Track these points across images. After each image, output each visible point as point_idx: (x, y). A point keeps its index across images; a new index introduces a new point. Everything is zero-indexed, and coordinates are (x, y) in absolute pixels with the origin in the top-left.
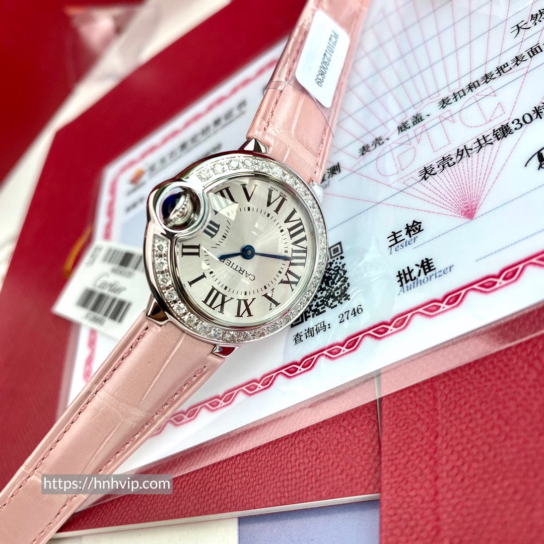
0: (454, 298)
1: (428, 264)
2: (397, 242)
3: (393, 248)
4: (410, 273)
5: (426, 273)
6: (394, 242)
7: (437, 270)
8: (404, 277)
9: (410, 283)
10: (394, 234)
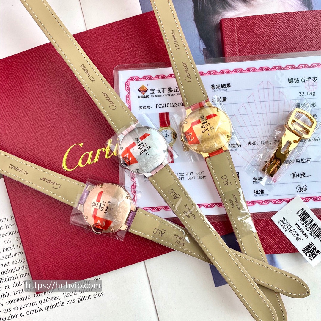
0: (267, 202)
1: (262, 191)
2: (255, 181)
3: (254, 182)
4: (258, 192)
5: (261, 194)
6: (254, 180)
7: (265, 194)
8: (256, 192)
9: (257, 194)
10: (255, 178)
